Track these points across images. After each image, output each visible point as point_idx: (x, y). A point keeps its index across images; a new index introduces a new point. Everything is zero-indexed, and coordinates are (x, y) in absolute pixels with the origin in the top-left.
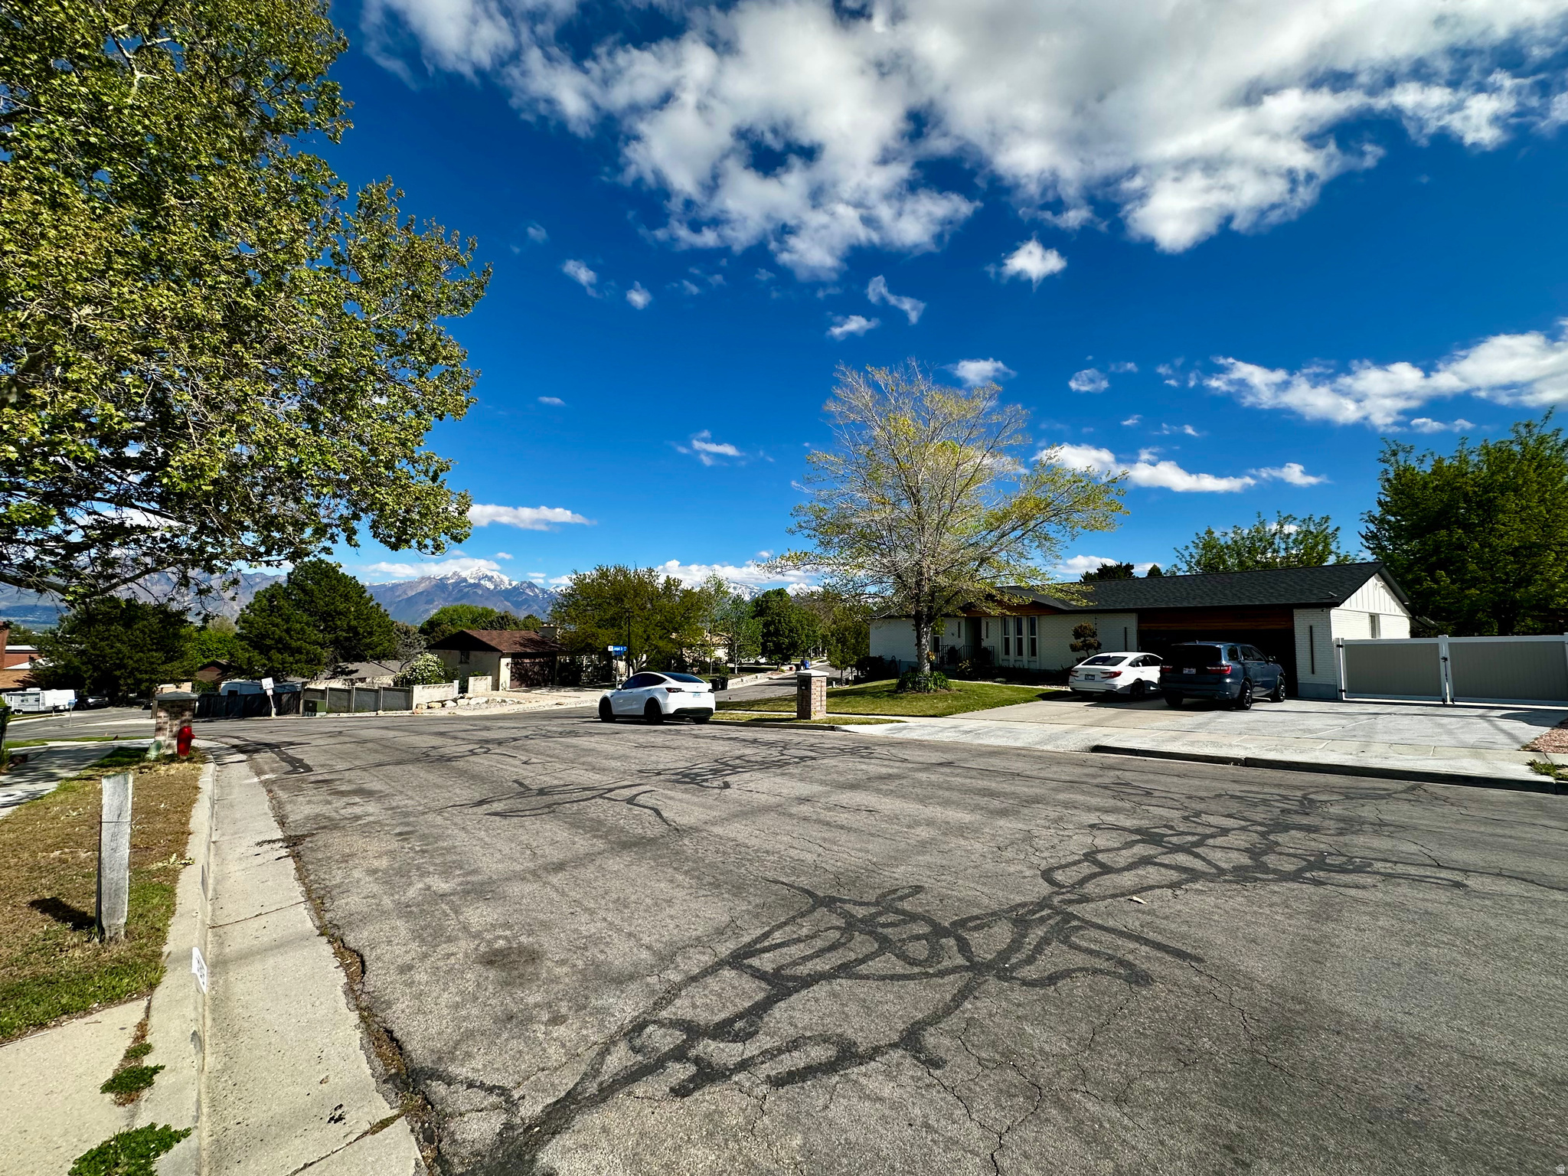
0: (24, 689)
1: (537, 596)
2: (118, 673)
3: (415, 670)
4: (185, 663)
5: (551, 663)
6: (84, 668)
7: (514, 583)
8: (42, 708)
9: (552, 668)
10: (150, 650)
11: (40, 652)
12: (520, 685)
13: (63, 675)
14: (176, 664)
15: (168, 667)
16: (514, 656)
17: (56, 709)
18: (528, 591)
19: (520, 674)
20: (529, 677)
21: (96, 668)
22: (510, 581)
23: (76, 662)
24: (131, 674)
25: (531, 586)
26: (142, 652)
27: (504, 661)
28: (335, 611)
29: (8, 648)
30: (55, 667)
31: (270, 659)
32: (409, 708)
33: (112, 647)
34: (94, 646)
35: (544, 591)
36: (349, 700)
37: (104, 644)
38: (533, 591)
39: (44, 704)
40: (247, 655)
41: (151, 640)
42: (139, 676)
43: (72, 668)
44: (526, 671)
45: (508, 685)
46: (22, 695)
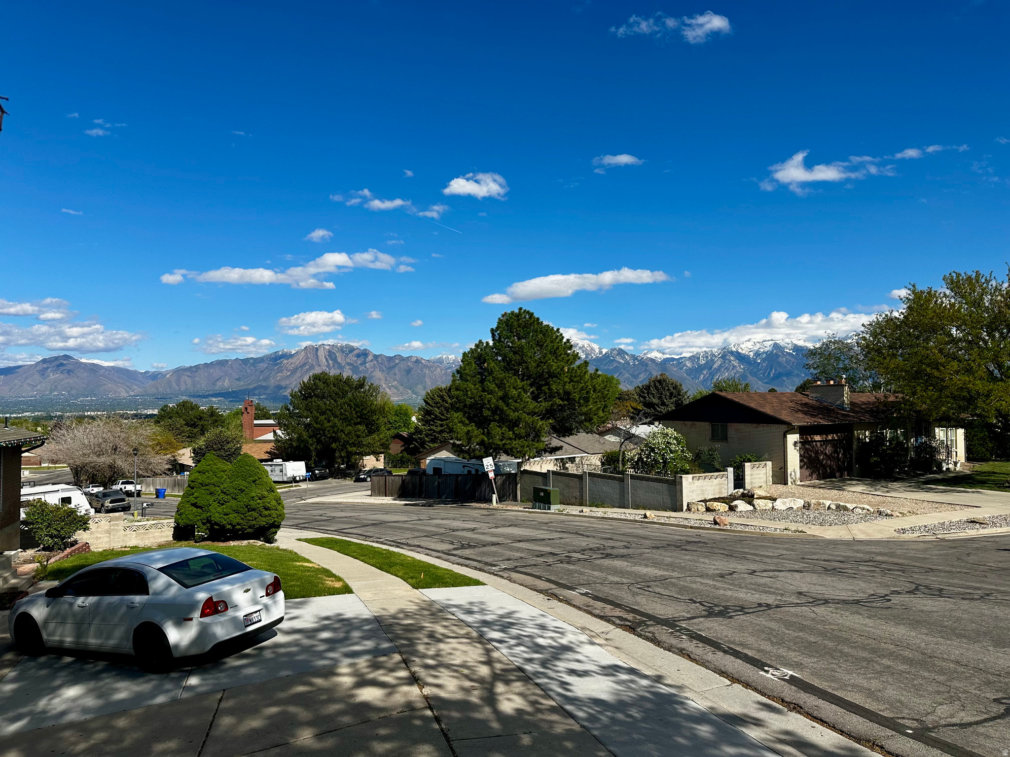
0: (271, 460)
1: (627, 363)
2: (334, 446)
3: (653, 450)
4: (381, 436)
5: (846, 443)
6: (310, 441)
7: (604, 351)
8: (285, 479)
9: (848, 448)
10: (356, 424)
11: (279, 425)
12: (811, 475)
13: (298, 447)
14: (375, 436)
15: (369, 440)
16: (803, 431)
17: (294, 480)
18: (618, 358)
19: (810, 458)
20: (820, 462)
21: (319, 441)
22: (600, 349)
23: (305, 435)
24: (344, 447)
25: (621, 352)
26: (350, 425)
27: (792, 438)
28: (549, 372)
29: (256, 422)
30: (290, 439)
31: (489, 434)
32: (676, 506)
33: (329, 421)
34: (316, 419)
35: (634, 358)
36: (581, 489)
37: (323, 417)
38: (623, 358)
39: (286, 475)
40: (465, 429)
41: (356, 413)
42: (350, 449)
43: (302, 441)
44: (817, 453)
45: (798, 475)
46: (271, 465)
